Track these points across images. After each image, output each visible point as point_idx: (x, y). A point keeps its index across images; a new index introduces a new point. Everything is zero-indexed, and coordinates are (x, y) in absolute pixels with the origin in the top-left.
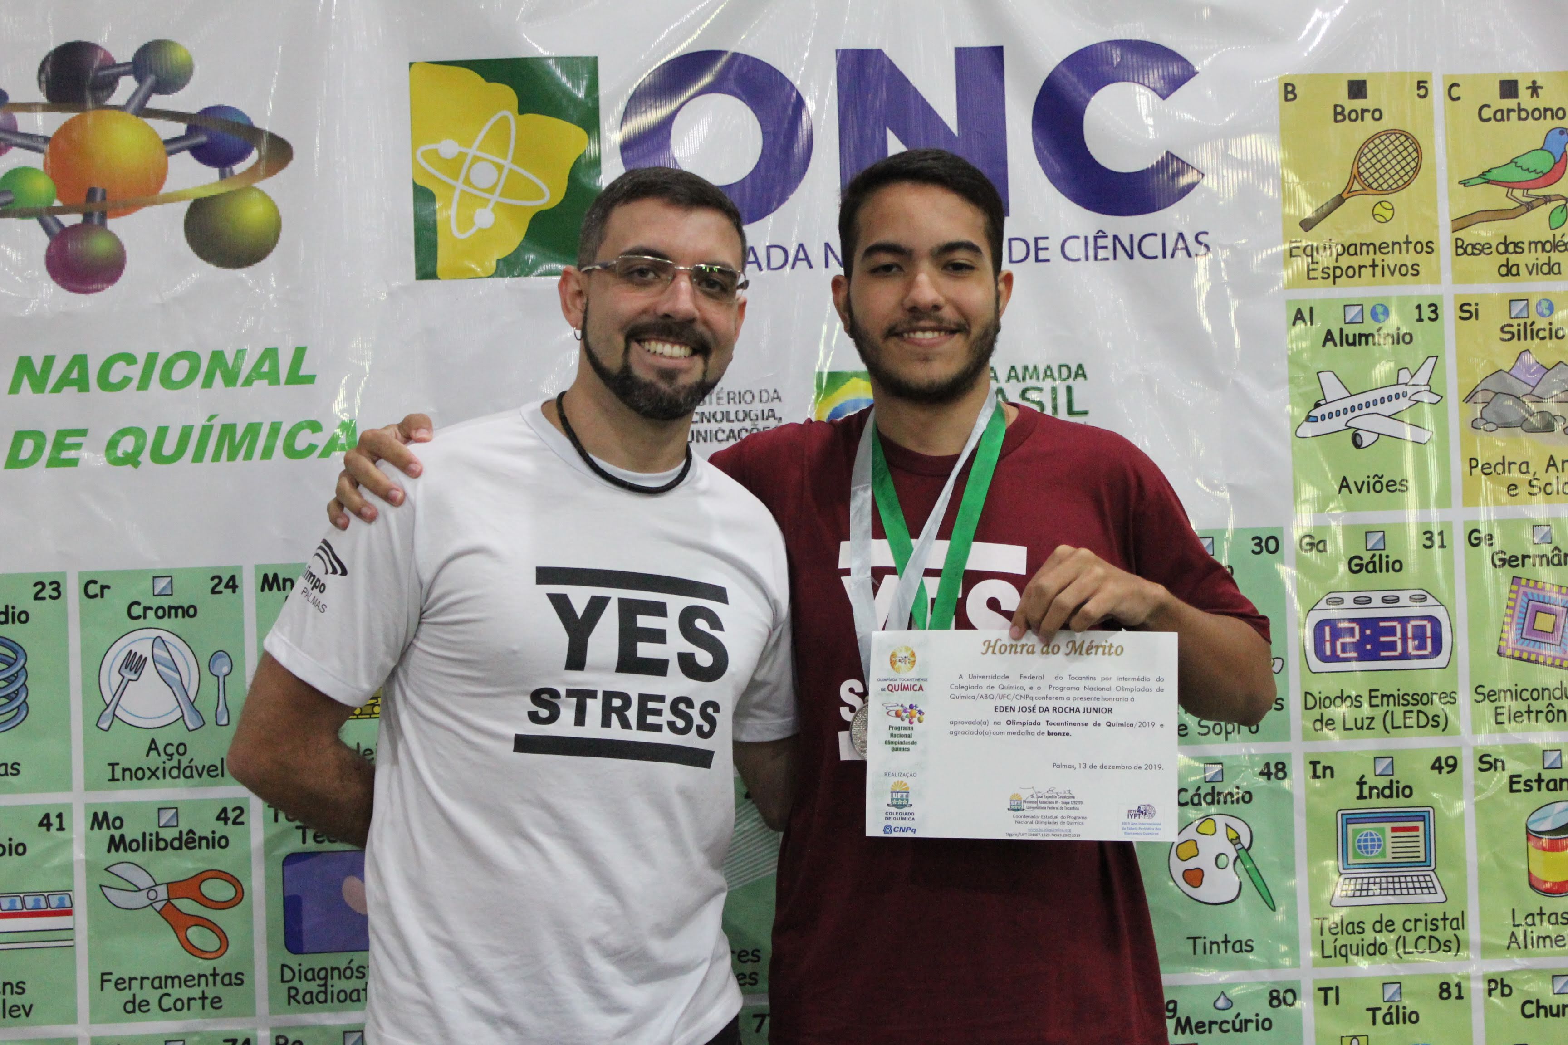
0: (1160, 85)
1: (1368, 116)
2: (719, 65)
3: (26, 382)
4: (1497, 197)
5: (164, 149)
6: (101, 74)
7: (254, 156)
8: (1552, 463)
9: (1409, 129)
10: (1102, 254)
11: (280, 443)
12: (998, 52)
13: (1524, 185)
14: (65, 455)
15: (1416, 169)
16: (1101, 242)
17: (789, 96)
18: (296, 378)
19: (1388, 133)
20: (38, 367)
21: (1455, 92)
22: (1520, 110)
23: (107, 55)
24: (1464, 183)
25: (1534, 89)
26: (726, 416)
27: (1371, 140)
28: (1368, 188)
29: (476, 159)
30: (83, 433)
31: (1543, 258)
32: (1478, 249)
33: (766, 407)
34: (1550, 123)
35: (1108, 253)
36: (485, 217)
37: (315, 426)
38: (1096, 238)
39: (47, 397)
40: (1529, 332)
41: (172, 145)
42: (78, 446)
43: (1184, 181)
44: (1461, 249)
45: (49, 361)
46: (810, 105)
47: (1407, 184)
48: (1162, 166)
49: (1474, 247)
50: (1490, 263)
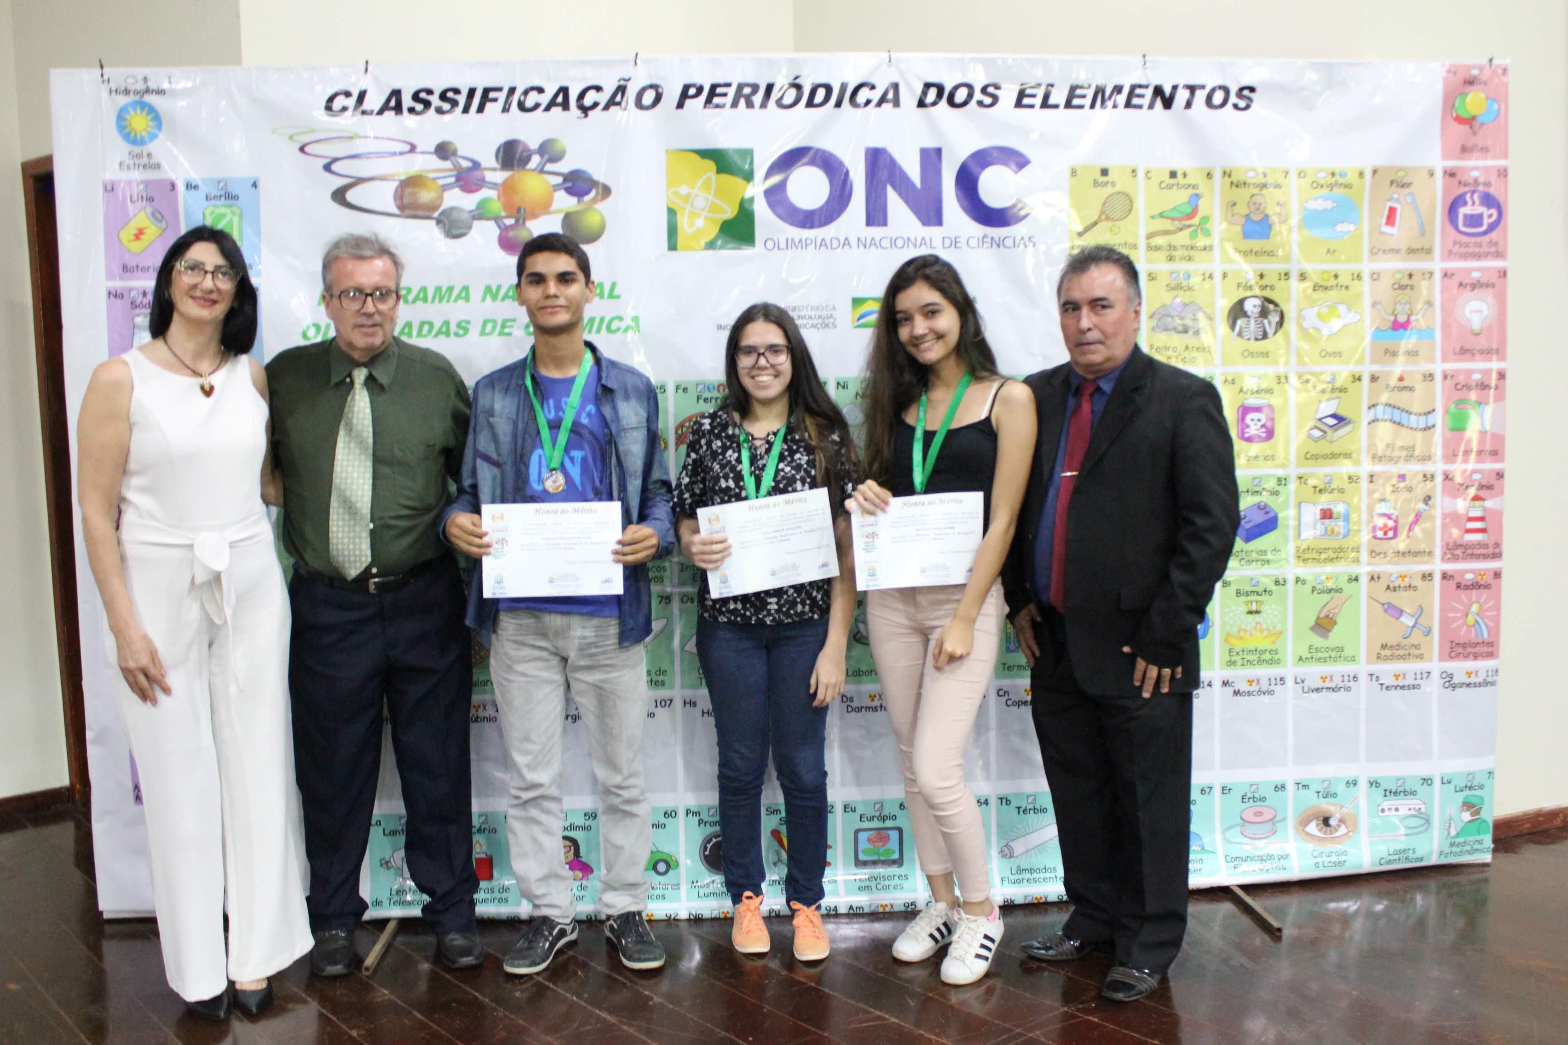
0: (1014, 167)
1: (1109, 185)
2: (811, 153)
3: (488, 297)
4: (1167, 225)
5: (552, 189)
6: (525, 154)
7: (593, 193)
8: (1187, 348)
9: (1128, 191)
10: (985, 245)
11: (604, 327)
12: (939, 151)
13: (1179, 219)
14: (507, 330)
15: (1130, 210)
16: (985, 240)
17: (842, 171)
18: (611, 296)
19: (1118, 193)
20: (494, 289)
21: (1149, 175)
22: (1178, 184)
23: (525, 145)
24: (1152, 217)
25: (1185, 175)
26: (810, 317)
27: (1110, 196)
28: (1108, 218)
29: (697, 195)
30: (514, 320)
31: (1186, 253)
32: (1158, 248)
33: (829, 313)
34: (1190, 192)
35: (989, 245)
36: (700, 222)
37: (620, 319)
38: (983, 238)
39: (499, 304)
40: (1178, 287)
41: (556, 188)
42: (512, 327)
43: (1023, 213)
44: (1150, 248)
45: (499, 287)
46: (852, 175)
47: (1126, 217)
48: (1014, 206)
49: (1156, 247)
50: (1162, 255)
